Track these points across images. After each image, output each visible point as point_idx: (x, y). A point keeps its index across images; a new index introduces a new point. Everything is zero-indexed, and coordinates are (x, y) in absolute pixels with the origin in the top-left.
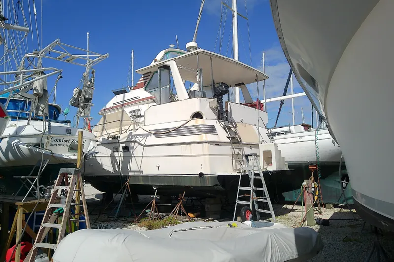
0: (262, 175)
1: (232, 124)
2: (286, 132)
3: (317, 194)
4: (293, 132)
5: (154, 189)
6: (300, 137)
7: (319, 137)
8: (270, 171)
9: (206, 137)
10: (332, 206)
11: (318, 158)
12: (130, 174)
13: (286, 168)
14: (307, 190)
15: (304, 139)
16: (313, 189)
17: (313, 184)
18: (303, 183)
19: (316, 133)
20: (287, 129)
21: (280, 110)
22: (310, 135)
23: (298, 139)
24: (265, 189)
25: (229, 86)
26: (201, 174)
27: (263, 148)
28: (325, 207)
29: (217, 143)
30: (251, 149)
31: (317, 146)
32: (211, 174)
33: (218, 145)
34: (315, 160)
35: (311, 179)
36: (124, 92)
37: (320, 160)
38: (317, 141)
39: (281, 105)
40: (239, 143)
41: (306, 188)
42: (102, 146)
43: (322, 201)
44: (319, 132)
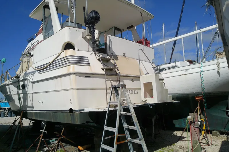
0: (132, 110)
1: (110, 56)
2: (173, 67)
3: (204, 128)
4: (179, 66)
5: (43, 123)
6: (186, 70)
7: (203, 69)
8: (151, 105)
9: (73, 68)
10: (218, 133)
11: (203, 90)
12: (28, 109)
13: (169, 100)
14: (192, 125)
15: (189, 71)
16: (199, 123)
17: (199, 117)
18: (188, 117)
19: (201, 66)
20: (173, 64)
21: (172, 55)
22: (195, 68)
23: (183, 72)
24: (137, 128)
25: (122, 30)
26: (71, 110)
27: (144, 79)
28: (211, 133)
29: (88, 75)
30: (133, 81)
31: (202, 78)
32: (80, 110)
33: (90, 77)
34: (201, 91)
35: (197, 112)
36: (32, 39)
37: (205, 91)
38: (202, 73)
39: (173, 51)
40: (117, 75)
41: (191, 123)
42: (12, 85)
43: (209, 129)
44: (204, 64)
